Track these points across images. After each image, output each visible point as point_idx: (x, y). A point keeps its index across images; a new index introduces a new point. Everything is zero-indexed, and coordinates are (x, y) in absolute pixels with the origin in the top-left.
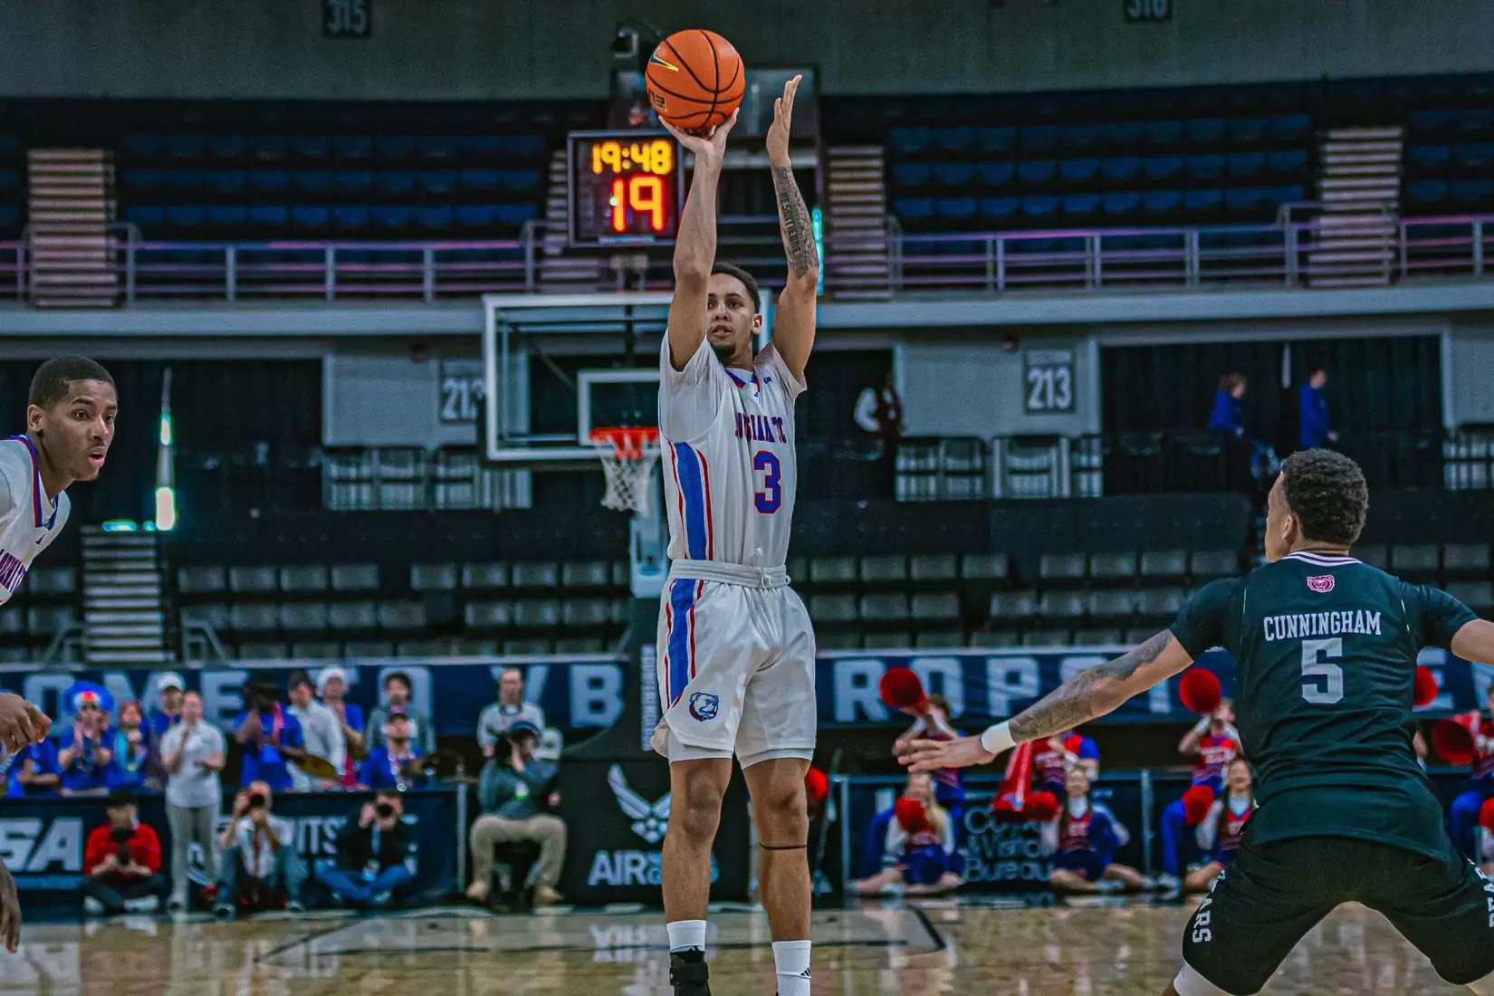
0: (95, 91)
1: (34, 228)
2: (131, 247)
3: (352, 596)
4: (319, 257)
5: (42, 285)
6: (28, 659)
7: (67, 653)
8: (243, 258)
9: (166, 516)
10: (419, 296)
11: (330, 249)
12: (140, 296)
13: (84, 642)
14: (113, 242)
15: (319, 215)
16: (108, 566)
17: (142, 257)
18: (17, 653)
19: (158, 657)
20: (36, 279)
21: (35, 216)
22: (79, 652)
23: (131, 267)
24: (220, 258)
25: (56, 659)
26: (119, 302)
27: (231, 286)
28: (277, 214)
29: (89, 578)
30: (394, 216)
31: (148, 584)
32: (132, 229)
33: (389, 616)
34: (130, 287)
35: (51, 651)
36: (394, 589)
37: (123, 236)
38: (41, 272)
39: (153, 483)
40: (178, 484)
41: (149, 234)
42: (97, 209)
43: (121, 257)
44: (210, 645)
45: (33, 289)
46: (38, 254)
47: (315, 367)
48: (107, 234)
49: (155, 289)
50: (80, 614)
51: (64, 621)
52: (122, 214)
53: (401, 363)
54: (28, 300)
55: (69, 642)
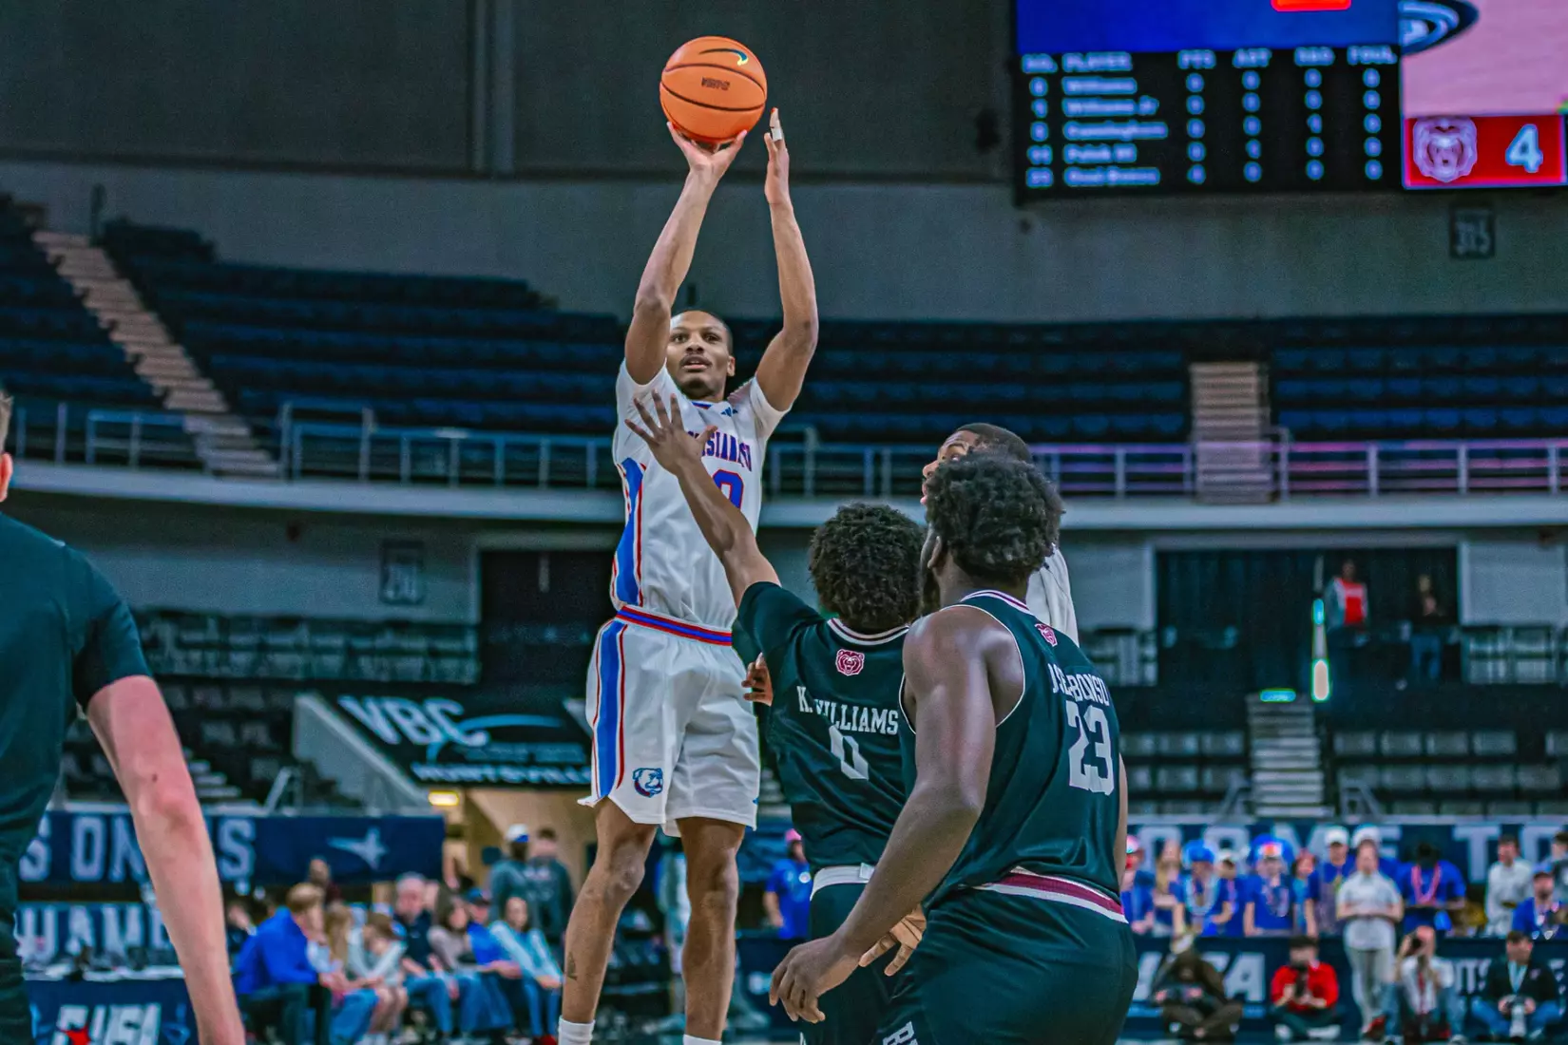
0: (1248, 311)
1: (1196, 434)
2: (1284, 449)
3: (1492, 760)
4: (1452, 455)
5: (1207, 484)
6: (1204, 812)
7: (1239, 808)
8: (1383, 456)
9: (1321, 688)
10: (1544, 490)
11: (1462, 449)
12: (1293, 492)
13: (1254, 798)
14: (1267, 445)
15: (1448, 418)
16: (1272, 732)
17: (1294, 457)
18: (1195, 806)
19: (1319, 812)
20: (1201, 478)
21: (1200, 423)
22: (1250, 808)
23: (1284, 466)
24: (1362, 457)
25: (1230, 811)
26: (1275, 497)
27: (1373, 481)
28: (1410, 418)
29: (1256, 742)
30: (1517, 418)
31: (1308, 746)
32: (1284, 432)
33: (1527, 779)
34: (1284, 485)
35: (1225, 805)
36: (1530, 753)
37: (1276, 439)
38: (1206, 472)
39: (1310, 657)
40: (1332, 654)
41: (1299, 436)
42: (1253, 416)
43: (1275, 458)
44: (1365, 804)
45: (1200, 487)
46: (1202, 458)
47: (1451, 555)
48: (1264, 437)
49: (1306, 485)
50: (1249, 773)
51: (1235, 780)
52: (1275, 420)
53: (1531, 550)
54: (1194, 496)
55: (1241, 799)
